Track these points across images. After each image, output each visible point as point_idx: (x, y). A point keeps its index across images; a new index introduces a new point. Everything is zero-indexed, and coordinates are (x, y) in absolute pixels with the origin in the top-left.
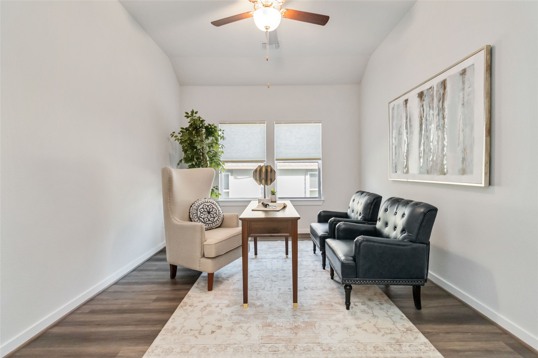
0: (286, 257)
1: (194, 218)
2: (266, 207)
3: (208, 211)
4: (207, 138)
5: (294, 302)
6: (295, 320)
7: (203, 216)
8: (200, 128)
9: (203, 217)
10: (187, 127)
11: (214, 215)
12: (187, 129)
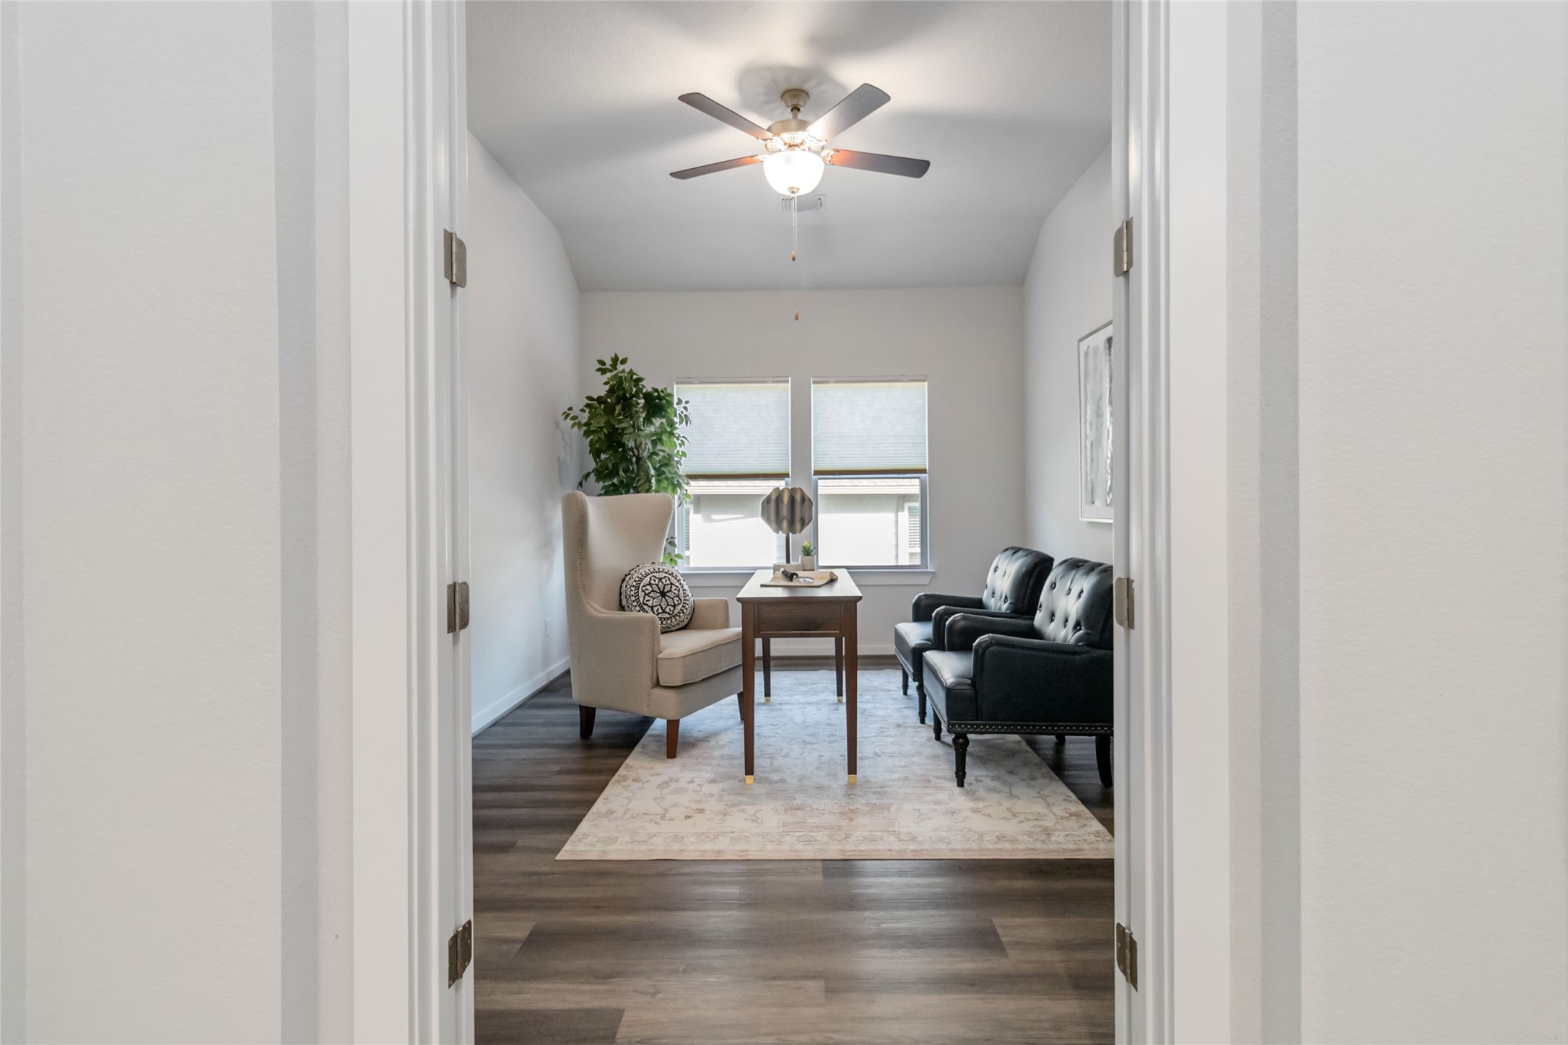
0: (837, 700)
1: (630, 606)
2: (791, 580)
3: (662, 590)
4: (648, 420)
5: (849, 774)
6: (850, 801)
7: (651, 601)
8: (632, 396)
9: (650, 603)
10: (603, 395)
11: (675, 599)
12: (603, 400)
